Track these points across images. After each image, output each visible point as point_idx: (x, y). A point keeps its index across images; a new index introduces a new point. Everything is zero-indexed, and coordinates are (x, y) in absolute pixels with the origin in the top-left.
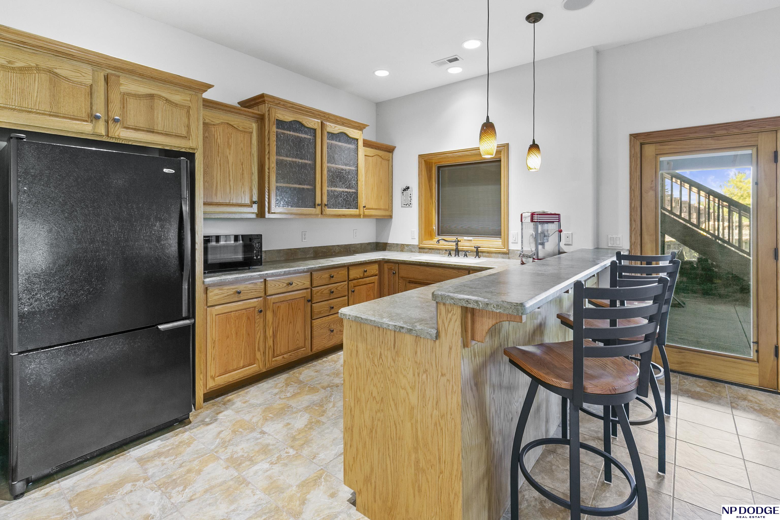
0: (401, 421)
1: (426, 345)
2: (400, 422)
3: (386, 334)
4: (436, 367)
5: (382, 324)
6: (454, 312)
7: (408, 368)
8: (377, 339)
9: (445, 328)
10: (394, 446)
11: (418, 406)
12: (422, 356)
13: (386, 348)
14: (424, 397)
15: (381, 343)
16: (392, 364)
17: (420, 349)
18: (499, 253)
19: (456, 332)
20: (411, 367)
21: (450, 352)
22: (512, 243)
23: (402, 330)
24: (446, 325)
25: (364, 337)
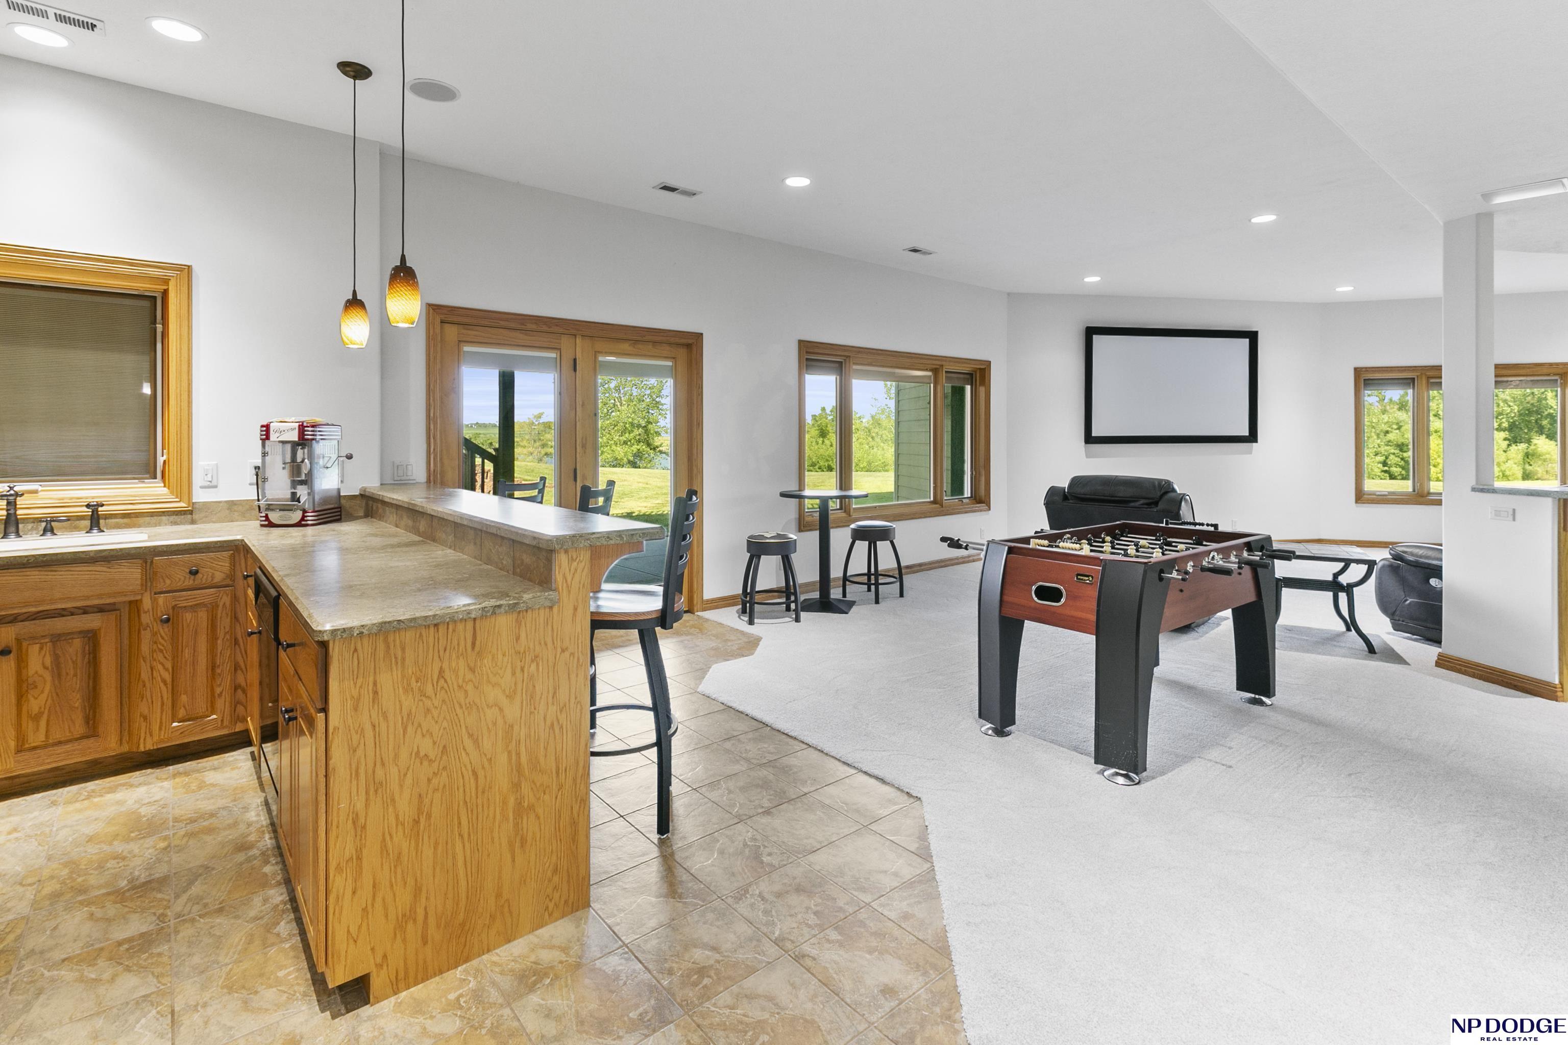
0: (487, 760)
1: (536, 620)
2: (486, 764)
3: (454, 631)
4: (554, 643)
5: (454, 614)
6: (581, 559)
7: (503, 669)
8: (431, 648)
9: (567, 584)
10: (472, 811)
11: (521, 717)
12: (529, 637)
13: (454, 656)
14: (532, 697)
15: (442, 652)
16: (469, 676)
17: (526, 631)
18: (163, 513)
19: (584, 585)
20: (509, 665)
21: (574, 615)
22: (201, 487)
23: (498, 611)
24: (569, 579)
25: (396, 658)
